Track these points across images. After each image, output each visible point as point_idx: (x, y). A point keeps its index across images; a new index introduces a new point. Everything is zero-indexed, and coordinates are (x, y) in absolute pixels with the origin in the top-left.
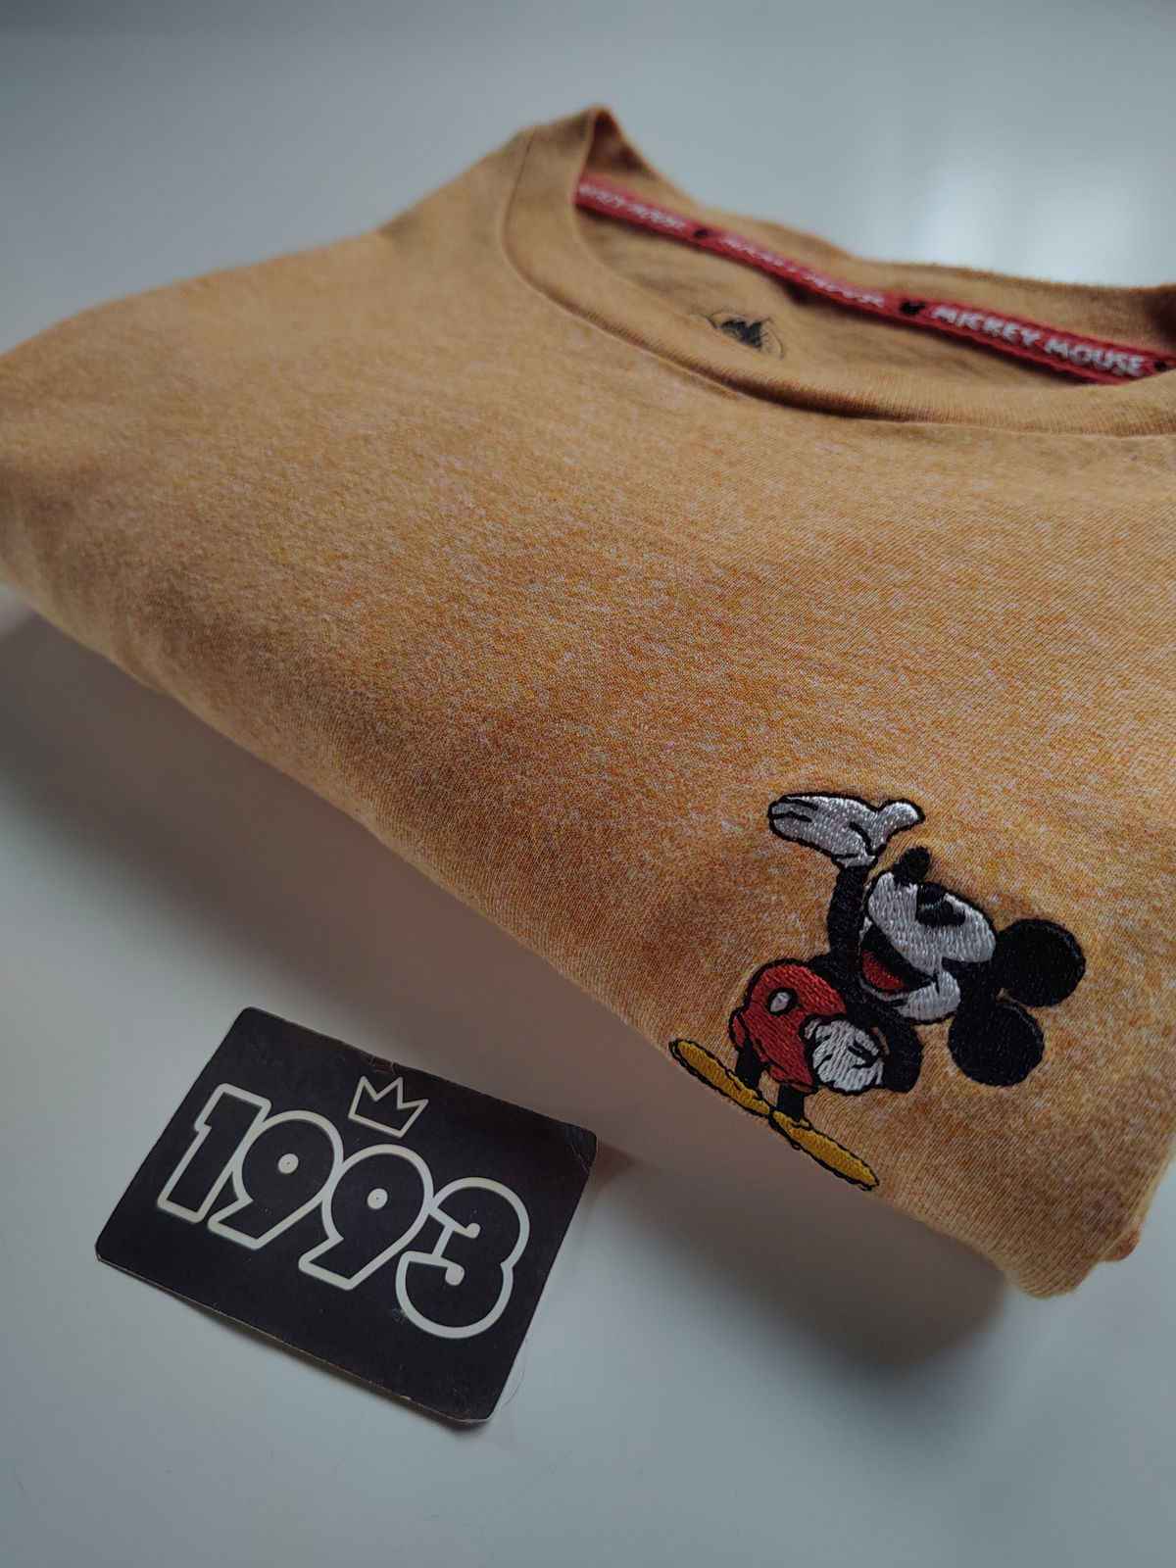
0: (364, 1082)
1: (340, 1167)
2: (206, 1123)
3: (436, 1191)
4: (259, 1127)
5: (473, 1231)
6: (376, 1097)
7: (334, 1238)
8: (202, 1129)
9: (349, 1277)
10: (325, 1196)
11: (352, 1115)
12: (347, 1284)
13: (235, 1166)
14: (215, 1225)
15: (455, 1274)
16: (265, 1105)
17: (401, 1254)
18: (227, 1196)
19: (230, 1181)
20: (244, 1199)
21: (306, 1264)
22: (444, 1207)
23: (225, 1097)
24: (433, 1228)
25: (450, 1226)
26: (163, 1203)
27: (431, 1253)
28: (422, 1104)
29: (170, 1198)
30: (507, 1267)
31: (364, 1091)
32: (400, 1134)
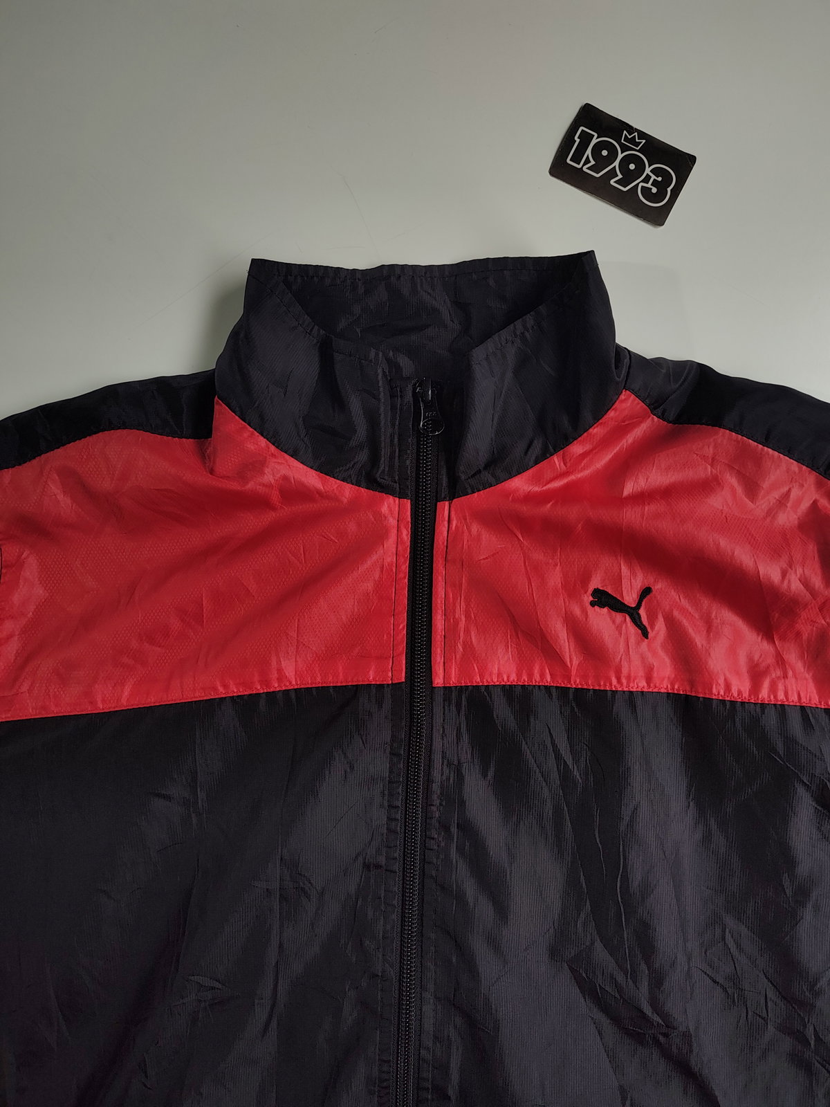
0: (625, 132)
1: (620, 156)
2: (578, 138)
3: (649, 166)
4: (594, 141)
5: (660, 179)
6: (630, 137)
7: (620, 176)
8: (578, 141)
9: (625, 187)
10: (616, 163)
11: (622, 141)
12: (625, 189)
13: (589, 152)
14: (585, 169)
15: (654, 190)
16: (596, 135)
17: (639, 183)
18: (587, 161)
19: (588, 156)
20: (593, 162)
21: (612, 182)
22: (651, 171)
23: (582, 130)
24: (648, 177)
25: (653, 177)
26: (568, 161)
27: (647, 183)
28: (644, 141)
29: (571, 160)
30: (669, 190)
31: (626, 135)
32: (638, 149)
